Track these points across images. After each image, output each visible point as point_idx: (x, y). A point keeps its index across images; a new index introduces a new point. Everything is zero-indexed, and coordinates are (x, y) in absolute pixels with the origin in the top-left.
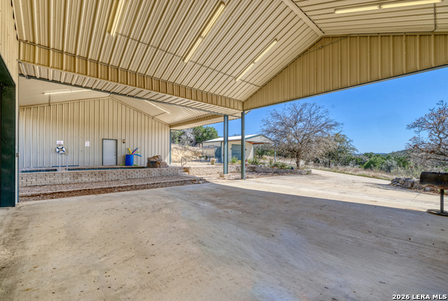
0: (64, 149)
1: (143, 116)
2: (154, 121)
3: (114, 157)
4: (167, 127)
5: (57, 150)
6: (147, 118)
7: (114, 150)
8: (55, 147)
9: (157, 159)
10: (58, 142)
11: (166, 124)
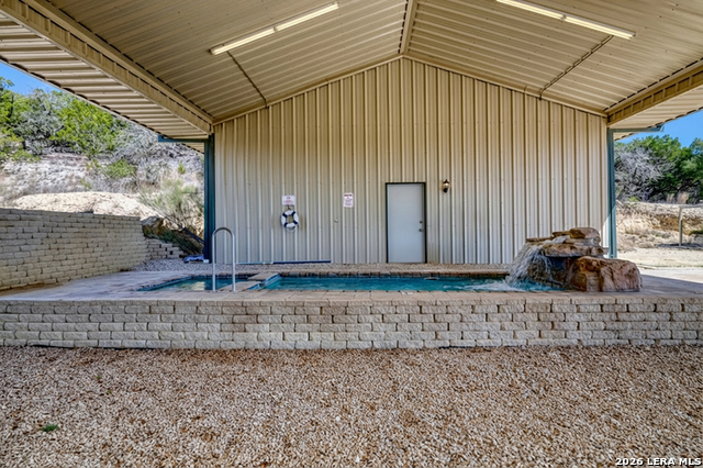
0: (296, 218)
1: (505, 95)
2: (542, 106)
3: (419, 237)
4: (594, 122)
5: (284, 220)
6: (517, 99)
7: (418, 217)
8: (280, 213)
9: (579, 244)
10: (284, 198)
11: (589, 112)
